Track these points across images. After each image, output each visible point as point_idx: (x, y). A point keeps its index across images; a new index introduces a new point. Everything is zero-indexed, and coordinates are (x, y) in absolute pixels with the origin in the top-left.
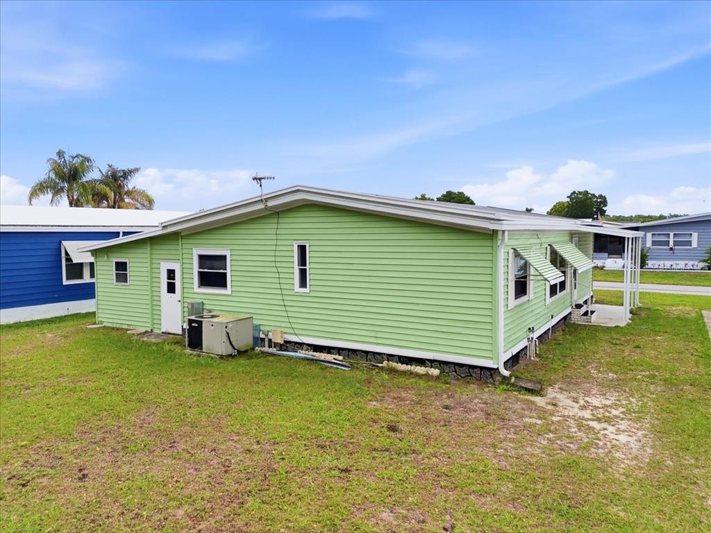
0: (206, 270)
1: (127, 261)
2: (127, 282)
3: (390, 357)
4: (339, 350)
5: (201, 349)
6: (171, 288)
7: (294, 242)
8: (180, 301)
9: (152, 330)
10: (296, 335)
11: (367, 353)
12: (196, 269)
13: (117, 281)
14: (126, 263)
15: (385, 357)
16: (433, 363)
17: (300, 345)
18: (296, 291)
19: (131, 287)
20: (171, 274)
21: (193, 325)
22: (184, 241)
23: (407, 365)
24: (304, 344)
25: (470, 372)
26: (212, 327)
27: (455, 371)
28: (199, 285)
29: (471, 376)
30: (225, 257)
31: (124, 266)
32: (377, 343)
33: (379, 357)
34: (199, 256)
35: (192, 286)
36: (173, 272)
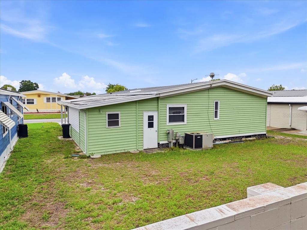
0: (172, 114)
2: (119, 125)
3: (243, 137)
5: (202, 147)
6: (151, 125)
7: (214, 101)
8: (156, 131)
9: (138, 149)
10: (215, 136)
11: (237, 137)
12: (168, 114)
13: (109, 126)
14: (118, 114)
15: (242, 137)
18: (214, 119)
19: (122, 128)
20: (151, 118)
21: (198, 137)
22: (162, 101)
24: (217, 139)
26: (207, 137)
27: (258, 137)
28: (169, 122)
29: (261, 137)
30: (183, 108)
31: (117, 116)
32: (239, 134)
33: (240, 138)
34: (170, 108)
35: (165, 123)
36: (152, 117)
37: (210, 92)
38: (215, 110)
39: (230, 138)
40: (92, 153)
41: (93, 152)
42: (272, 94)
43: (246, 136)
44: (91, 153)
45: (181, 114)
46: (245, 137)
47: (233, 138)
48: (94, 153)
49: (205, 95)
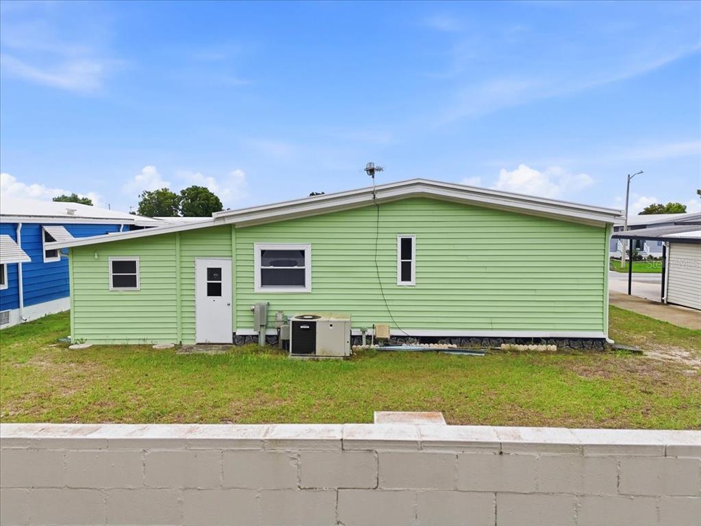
0: (272, 267)
1: (137, 259)
2: (136, 286)
3: (506, 340)
4: (450, 339)
5: (315, 353)
6: (214, 290)
7: (399, 235)
8: (228, 305)
9: (181, 342)
10: (399, 328)
11: (482, 338)
12: (258, 267)
13: (114, 286)
14: (135, 262)
15: (501, 341)
16: (548, 340)
17: (405, 339)
18: (398, 284)
19: (143, 292)
20: (214, 273)
21: (301, 327)
22: (239, 235)
23: (523, 345)
24: (409, 336)
25: (583, 344)
26: (331, 328)
27: (569, 345)
28: (262, 284)
29: (584, 347)
30: (303, 252)
31: (131, 266)
32: (492, 329)
33: (494, 341)
34: (263, 252)
35: (251, 286)
36: (219, 271)
37: (381, 213)
38: (400, 261)
39: (455, 338)
40: (82, 339)
41: (84, 337)
42: (619, 216)
43: (516, 338)
44: (79, 338)
45: (296, 267)
46: (512, 340)
47: (468, 339)
48: (86, 340)
49: (369, 219)
